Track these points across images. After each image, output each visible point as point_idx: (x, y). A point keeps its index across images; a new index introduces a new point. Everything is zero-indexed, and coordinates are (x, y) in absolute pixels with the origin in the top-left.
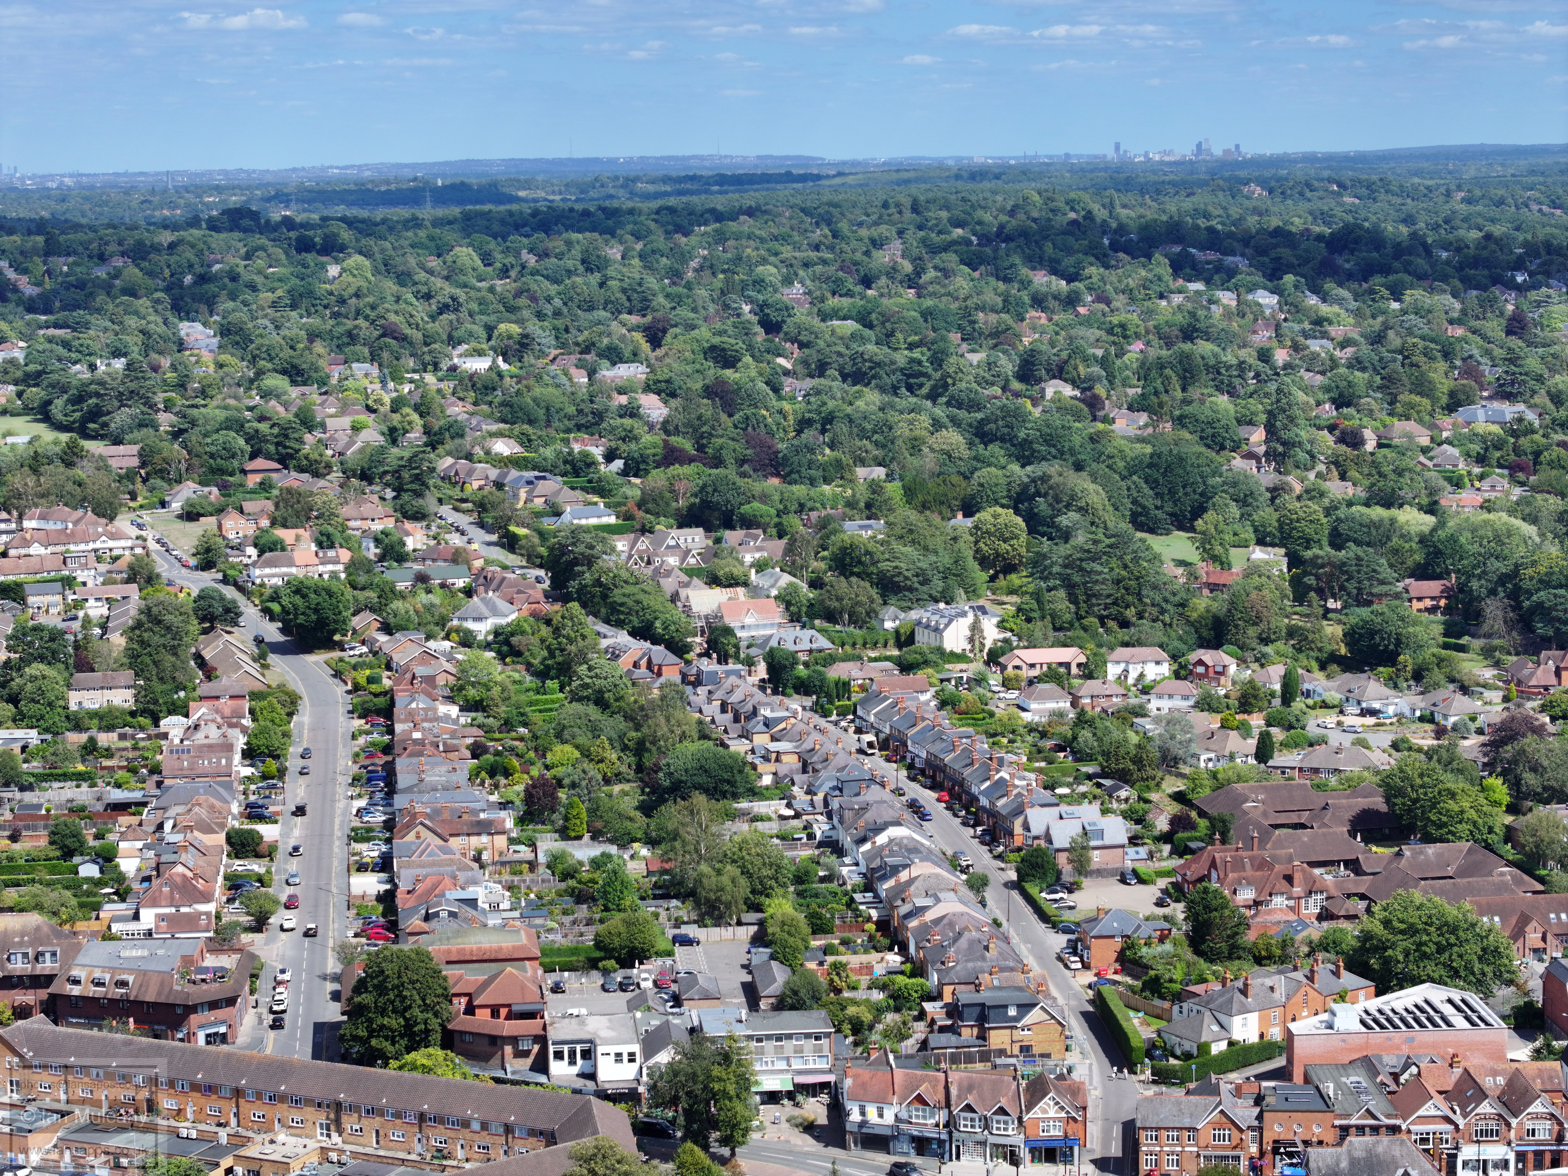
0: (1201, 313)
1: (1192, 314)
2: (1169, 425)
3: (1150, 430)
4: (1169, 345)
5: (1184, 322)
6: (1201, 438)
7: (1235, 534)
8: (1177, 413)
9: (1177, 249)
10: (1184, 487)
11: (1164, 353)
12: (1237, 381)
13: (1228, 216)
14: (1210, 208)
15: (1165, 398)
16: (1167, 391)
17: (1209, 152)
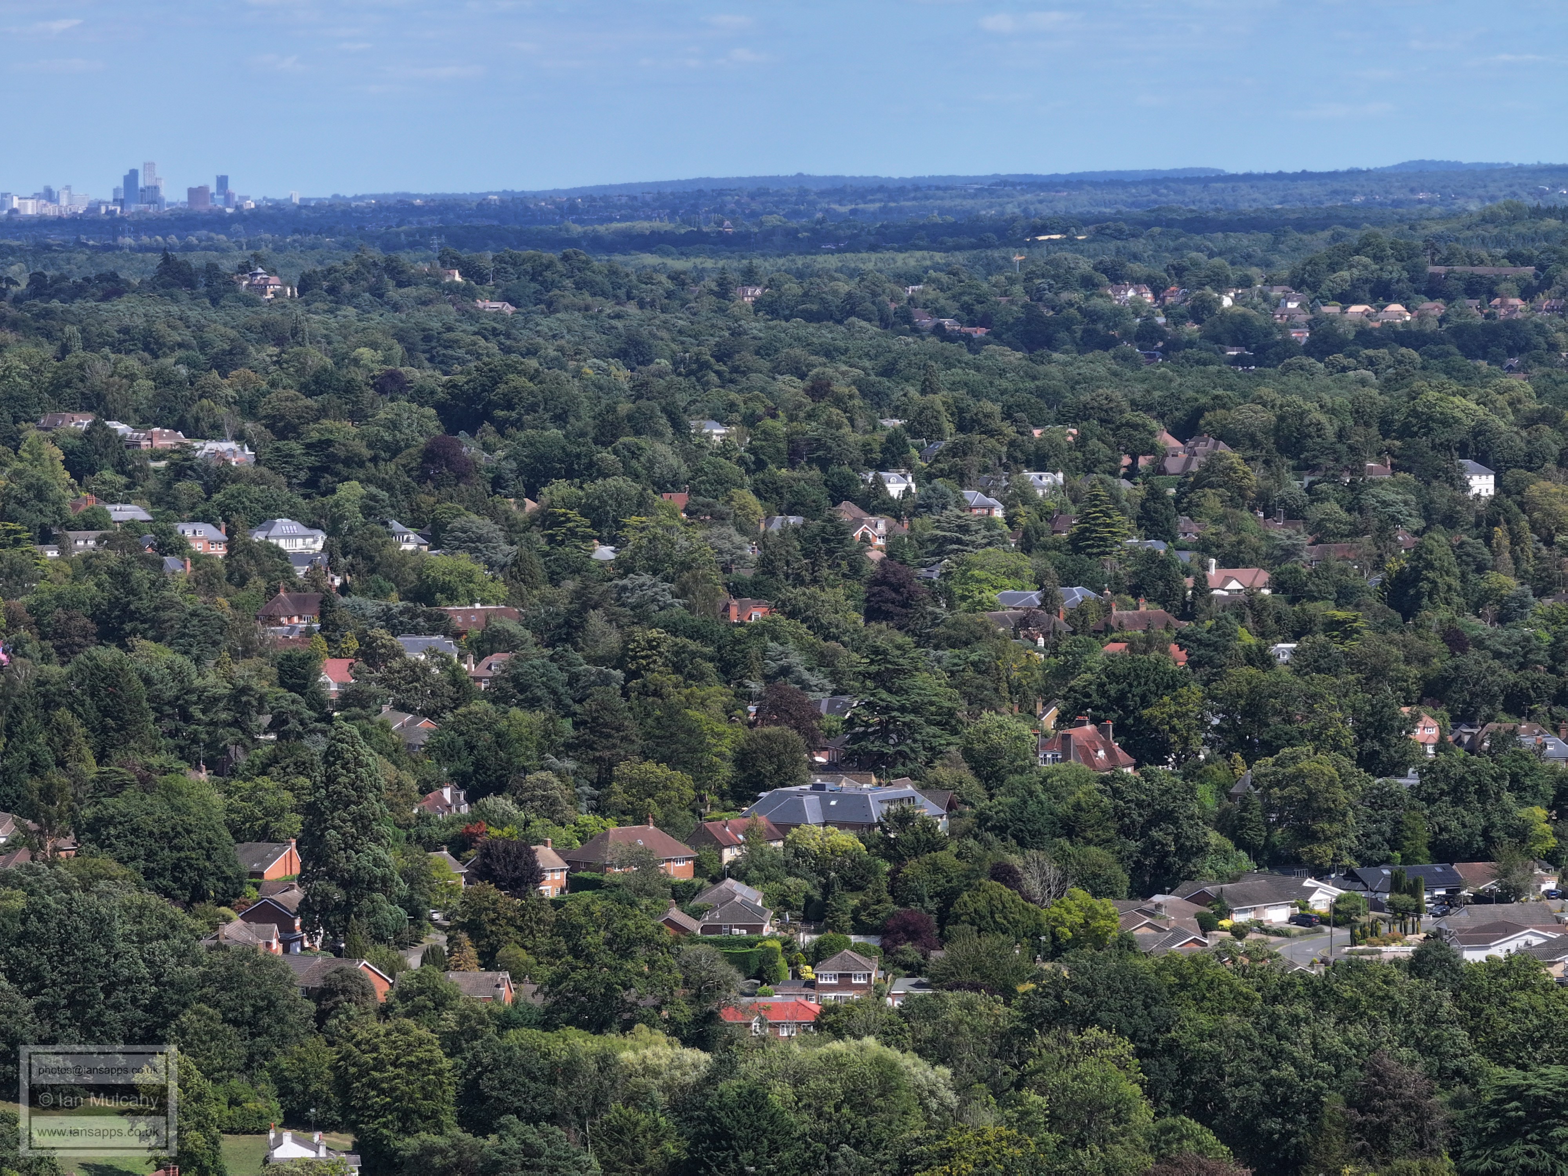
0: (140, 575)
1: (121, 577)
2: (67, 843)
3: (23, 856)
4: (65, 653)
5: (101, 597)
6: (149, 874)
7: (234, 1102)
8: (88, 813)
9: (82, 422)
10: (108, 991)
11: (55, 670)
12: (228, 737)
13: (203, 346)
14: (160, 327)
15: (57, 777)
16: (61, 763)
17: (152, 194)
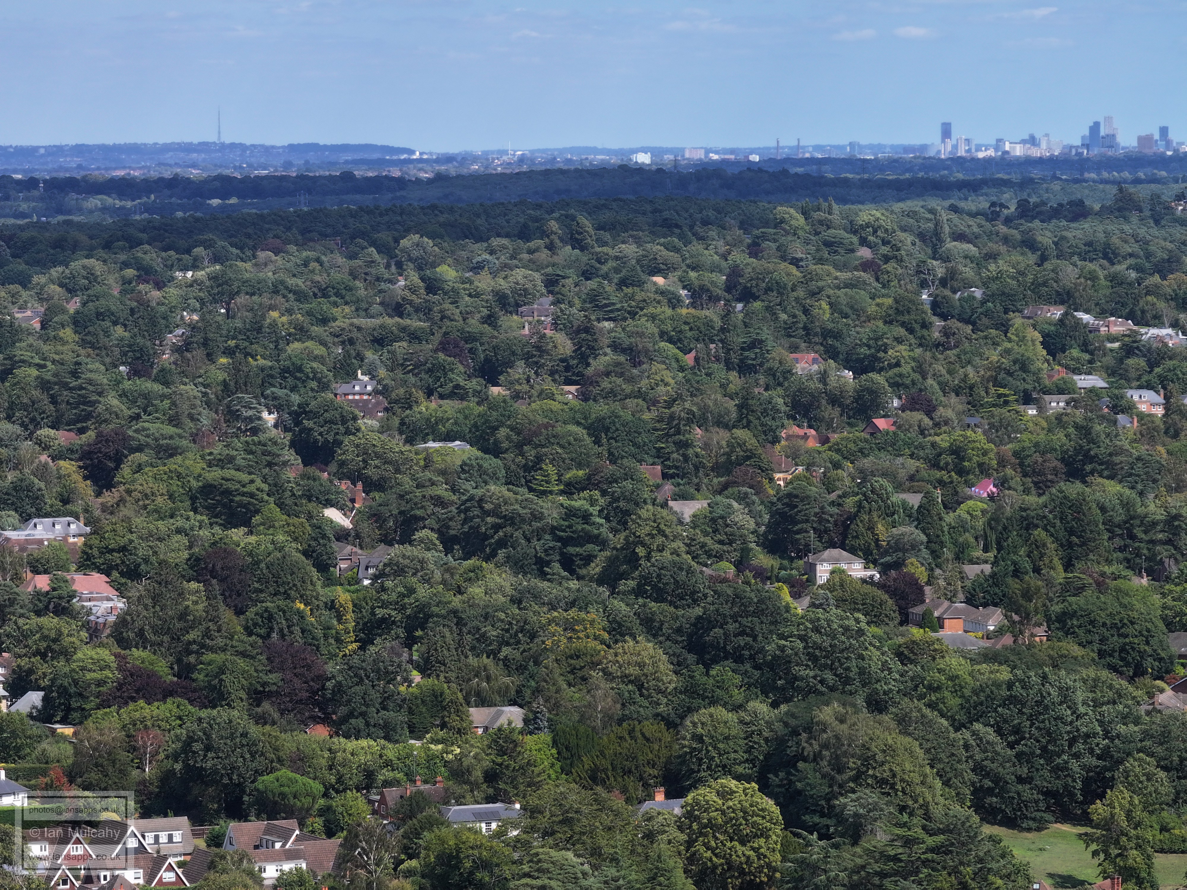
0: (1098, 428)
1: (1084, 430)
2: (1041, 631)
3: (1007, 640)
4: (1041, 487)
5: (1069, 445)
6: (1101, 654)
7: (1164, 829)
8: (1056, 608)
9: (1057, 313)
10: (1072, 742)
11: (1033, 500)
12: (1163, 552)
13: (1148, 255)
14: (1115, 240)
15: (1032, 580)
16: (1037, 570)
17: (1110, 140)
